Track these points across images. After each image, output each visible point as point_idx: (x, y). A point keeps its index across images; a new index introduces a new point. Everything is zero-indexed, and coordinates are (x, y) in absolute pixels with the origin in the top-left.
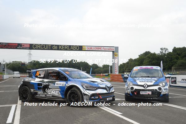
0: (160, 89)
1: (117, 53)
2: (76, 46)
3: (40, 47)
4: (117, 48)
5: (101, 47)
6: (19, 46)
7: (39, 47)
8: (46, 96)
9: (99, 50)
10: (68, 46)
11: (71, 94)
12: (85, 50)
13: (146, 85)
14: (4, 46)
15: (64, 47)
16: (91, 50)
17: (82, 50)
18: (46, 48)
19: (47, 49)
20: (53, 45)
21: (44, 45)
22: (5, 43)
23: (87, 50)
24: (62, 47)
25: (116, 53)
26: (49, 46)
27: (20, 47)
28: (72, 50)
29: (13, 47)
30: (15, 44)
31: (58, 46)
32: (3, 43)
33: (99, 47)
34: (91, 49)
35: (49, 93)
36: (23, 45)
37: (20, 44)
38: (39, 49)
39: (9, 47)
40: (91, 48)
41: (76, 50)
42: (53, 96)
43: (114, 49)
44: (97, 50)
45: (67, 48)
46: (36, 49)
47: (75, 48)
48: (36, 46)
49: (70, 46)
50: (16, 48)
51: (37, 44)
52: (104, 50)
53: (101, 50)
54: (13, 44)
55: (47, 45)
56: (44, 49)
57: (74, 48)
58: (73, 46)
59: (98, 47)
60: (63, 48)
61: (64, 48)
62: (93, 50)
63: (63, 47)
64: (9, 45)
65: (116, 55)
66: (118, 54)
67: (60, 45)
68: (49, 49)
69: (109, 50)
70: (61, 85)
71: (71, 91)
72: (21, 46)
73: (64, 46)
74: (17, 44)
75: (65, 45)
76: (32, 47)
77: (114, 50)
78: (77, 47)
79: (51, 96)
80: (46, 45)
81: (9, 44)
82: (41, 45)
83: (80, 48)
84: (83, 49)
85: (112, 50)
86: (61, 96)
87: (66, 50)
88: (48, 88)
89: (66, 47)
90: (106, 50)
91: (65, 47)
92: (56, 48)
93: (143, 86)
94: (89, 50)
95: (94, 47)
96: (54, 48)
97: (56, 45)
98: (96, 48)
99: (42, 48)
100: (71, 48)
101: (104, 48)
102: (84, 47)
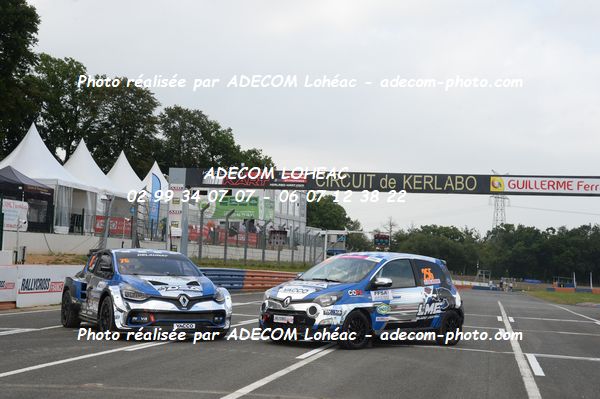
2: (465, 176)
3: (339, 182)
5: (567, 180)
6: (276, 180)
7: (336, 181)
9: (561, 190)
10: (433, 175)
11: (104, 308)
12: (499, 189)
13: (288, 299)
14: (235, 181)
15: (422, 179)
16: (524, 191)
17: (488, 192)
18: (357, 184)
19: (361, 189)
20: (383, 175)
21: (351, 174)
23: (507, 189)
24: (411, 181)
26: (368, 178)
27: (277, 183)
28: (449, 191)
29: (259, 183)
31: (399, 177)
33: (561, 180)
34: (525, 187)
38: (335, 188)
39: (247, 184)
40: (526, 184)
41: (465, 192)
44: (551, 191)
45: (429, 183)
46: (325, 188)
47: (460, 186)
49: (442, 179)
50: (267, 186)
52: (582, 191)
53: (567, 191)
55: (363, 174)
56: (351, 188)
57: (457, 183)
58: (453, 176)
59: (555, 180)
60: (417, 185)
61: (422, 185)
62: (535, 191)
63: (415, 182)
67: (408, 175)
68: (367, 188)
71: (105, 301)
73: (421, 177)
75: (423, 175)
76: (313, 182)
78: (471, 181)
80: (357, 174)
82: (341, 174)
83: (481, 185)
84: (492, 189)
87: (428, 190)
89: (428, 179)
90: (594, 192)
91: (425, 182)
92: (392, 185)
93: (282, 301)
94: (516, 190)
95: (539, 180)
96: (384, 185)
97: (391, 175)
98: (546, 183)
99: (346, 184)
100: (447, 185)
101: (584, 184)
102: (496, 181)
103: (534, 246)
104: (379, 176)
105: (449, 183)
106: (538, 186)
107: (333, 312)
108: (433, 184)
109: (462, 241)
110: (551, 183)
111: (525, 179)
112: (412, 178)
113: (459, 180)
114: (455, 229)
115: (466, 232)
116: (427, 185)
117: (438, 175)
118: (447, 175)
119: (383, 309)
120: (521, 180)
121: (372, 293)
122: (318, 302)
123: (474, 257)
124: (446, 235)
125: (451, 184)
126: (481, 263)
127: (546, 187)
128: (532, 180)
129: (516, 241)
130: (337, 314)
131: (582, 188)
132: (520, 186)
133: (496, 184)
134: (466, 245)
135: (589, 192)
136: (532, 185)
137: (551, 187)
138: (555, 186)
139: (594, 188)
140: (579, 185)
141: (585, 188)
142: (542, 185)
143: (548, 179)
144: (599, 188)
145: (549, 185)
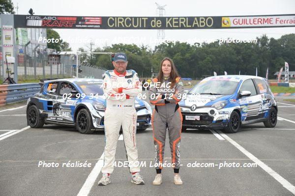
0: (212, 112)
2: (206, 18)
3: (124, 23)
5: (269, 17)
6: (80, 23)
7: (121, 22)
8: (56, 119)
9: (266, 24)
10: (186, 18)
11: (80, 116)
12: (228, 26)
13: (194, 106)
14: (50, 23)
15: (178, 20)
16: (243, 25)
17: (220, 27)
18: (135, 24)
19: (138, 28)
20: (153, 18)
21: (131, 18)
22: (52, 16)
23: (232, 25)
24: (171, 22)
26: (143, 21)
27: (81, 25)
28: (196, 27)
29: (68, 25)
30: (71, 19)
31: (163, 19)
32: (47, 17)
33: (266, 18)
34: (244, 23)
35: (60, 116)
36: (89, 21)
37: (81, 17)
38: (121, 27)
39: (60, 25)
40: (244, 21)
41: (206, 27)
42: (64, 120)
44: (260, 25)
45: (183, 23)
46: (114, 28)
47: (202, 24)
48: (114, 22)
49: (191, 20)
50: (74, 27)
51: (117, 17)
52: (279, 24)
53: (269, 25)
54: (68, 19)
55: (139, 18)
56: (132, 28)
57: (201, 22)
58: (198, 18)
59: (262, 18)
60: (175, 24)
61: (178, 24)
62: (251, 26)
63: (174, 22)
64: (59, 21)
67: (169, 18)
68: (142, 28)
70: (72, 105)
71: (81, 112)
72: (83, 23)
73: (178, 19)
74: (75, 19)
75: (179, 17)
76: (105, 23)
79: (62, 119)
80: (136, 18)
81: (59, 19)
82: (125, 18)
83: (217, 23)
84: (223, 25)
86: (72, 120)
87: (182, 27)
88: (59, 108)
89: (182, 20)
90: (286, 24)
91: (180, 22)
92: (159, 25)
93: (190, 108)
94: (238, 25)
95: (252, 18)
96: (153, 24)
97: (158, 18)
98: (257, 20)
99: (128, 25)
100: (194, 23)
101: (280, 20)
102: (225, 20)
103: (187, 55)
104: (150, 19)
105: (196, 22)
106: (252, 22)
107: (224, 113)
108: (185, 23)
109: (140, 54)
110: (260, 20)
111: (244, 18)
112: (172, 20)
113: (202, 20)
114: (135, 46)
115: (143, 48)
116: (182, 24)
117: (189, 18)
118: (194, 17)
119: (245, 109)
120: (241, 19)
121: (240, 100)
122: (214, 107)
123: (149, 65)
124: (130, 50)
125: (197, 23)
126: (154, 69)
127: (256, 22)
128: (248, 18)
129: (175, 53)
130: (226, 114)
131: (278, 22)
132: (241, 23)
133: (226, 22)
134: (143, 57)
135: (283, 25)
136: (248, 22)
137: (259, 23)
138: (262, 22)
139: (286, 22)
140: (276, 21)
141: (280, 22)
142: (254, 21)
143: (258, 18)
144: (289, 21)
145: (258, 21)
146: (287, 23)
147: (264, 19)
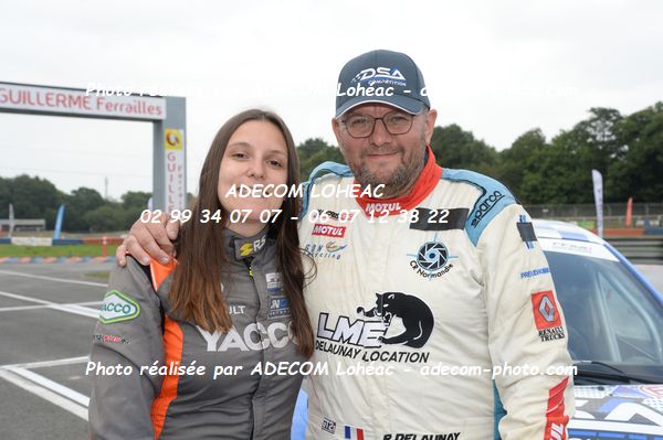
1: (178, 128)
4: (177, 105)
5: (82, 95)
9: (75, 109)
16: (21, 106)
25: (174, 133)
33: (75, 95)
34: (23, 101)
40: (24, 97)
43: (164, 110)
44: (61, 109)
52: (103, 111)
53: (83, 111)
59: (67, 93)
62: (37, 108)
65: (173, 140)
66: (182, 139)
69: (133, 115)
77: (163, 116)
85: (148, 116)
90: (118, 114)
94: (9, 105)
95: (43, 92)
98: (54, 97)
101: (105, 102)
106: (43, 100)
110: (61, 98)
111: (23, 89)
120: (16, 90)
127: (53, 102)
128: (33, 91)
131: (103, 107)
132: (15, 98)
135: (112, 113)
136: (33, 99)
137: (60, 104)
138: (67, 102)
139: (118, 108)
140: (98, 103)
141: (107, 107)
142: (47, 99)
143: (56, 92)
144: (124, 108)
145: (58, 101)
146: (121, 109)
147: (71, 97)
